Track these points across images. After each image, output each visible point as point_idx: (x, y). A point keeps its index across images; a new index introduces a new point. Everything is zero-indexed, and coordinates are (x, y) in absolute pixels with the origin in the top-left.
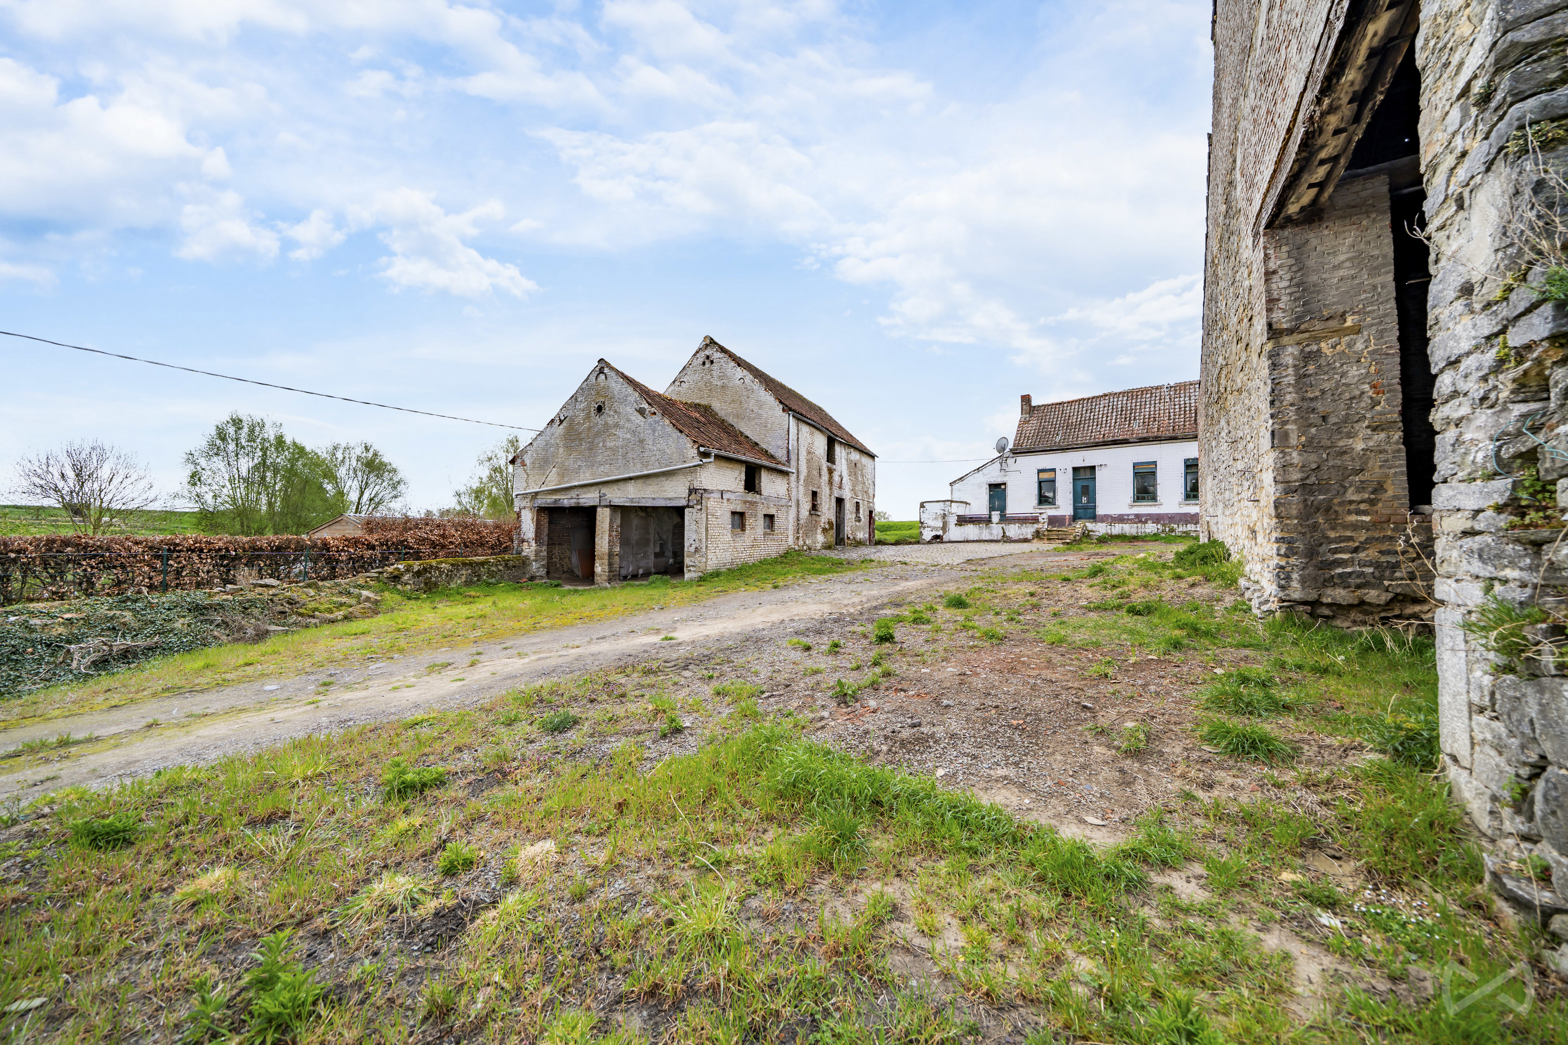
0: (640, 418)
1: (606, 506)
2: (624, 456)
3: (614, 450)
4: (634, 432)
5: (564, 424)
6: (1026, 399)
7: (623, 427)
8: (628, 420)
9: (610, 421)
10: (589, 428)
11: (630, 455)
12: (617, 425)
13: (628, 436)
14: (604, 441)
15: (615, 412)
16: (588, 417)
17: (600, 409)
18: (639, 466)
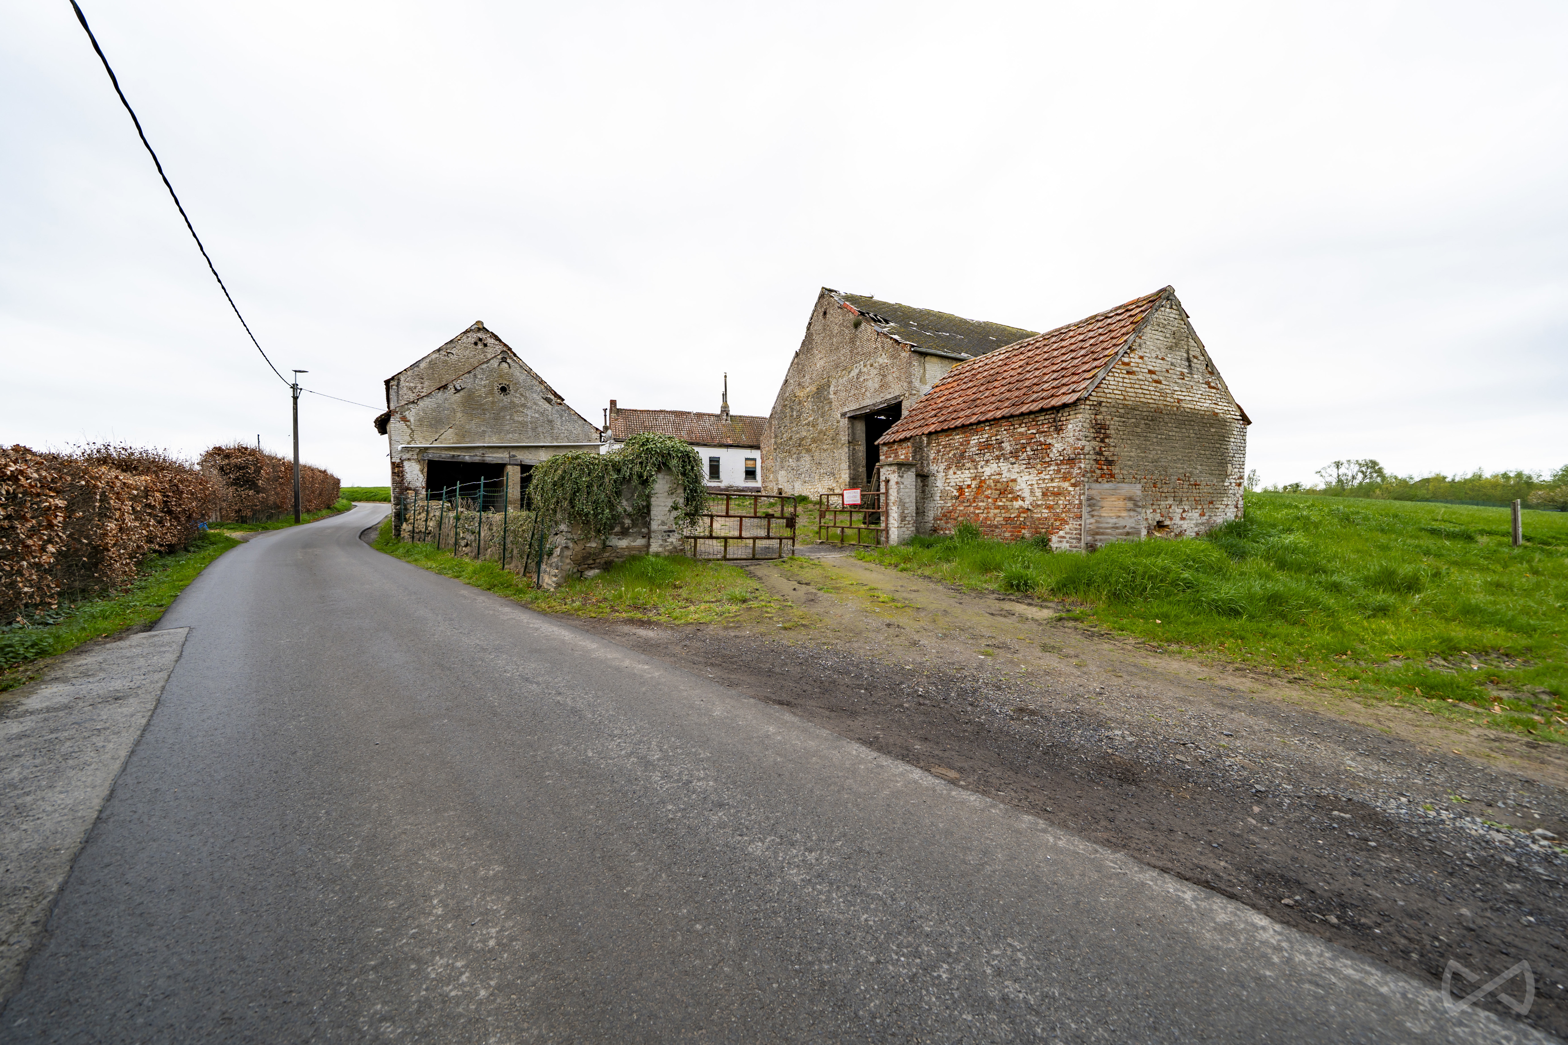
0: (548, 405)
1: (517, 465)
2: (534, 429)
3: (523, 424)
4: (542, 414)
5: (462, 393)
6: (613, 403)
7: (531, 408)
8: (535, 404)
9: (516, 401)
10: (493, 403)
11: (540, 429)
12: (524, 406)
13: (537, 415)
14: (511, 415)
15: (522, 395)
16: (491, 392)
17: (503, 390)
18: (549, 439)
